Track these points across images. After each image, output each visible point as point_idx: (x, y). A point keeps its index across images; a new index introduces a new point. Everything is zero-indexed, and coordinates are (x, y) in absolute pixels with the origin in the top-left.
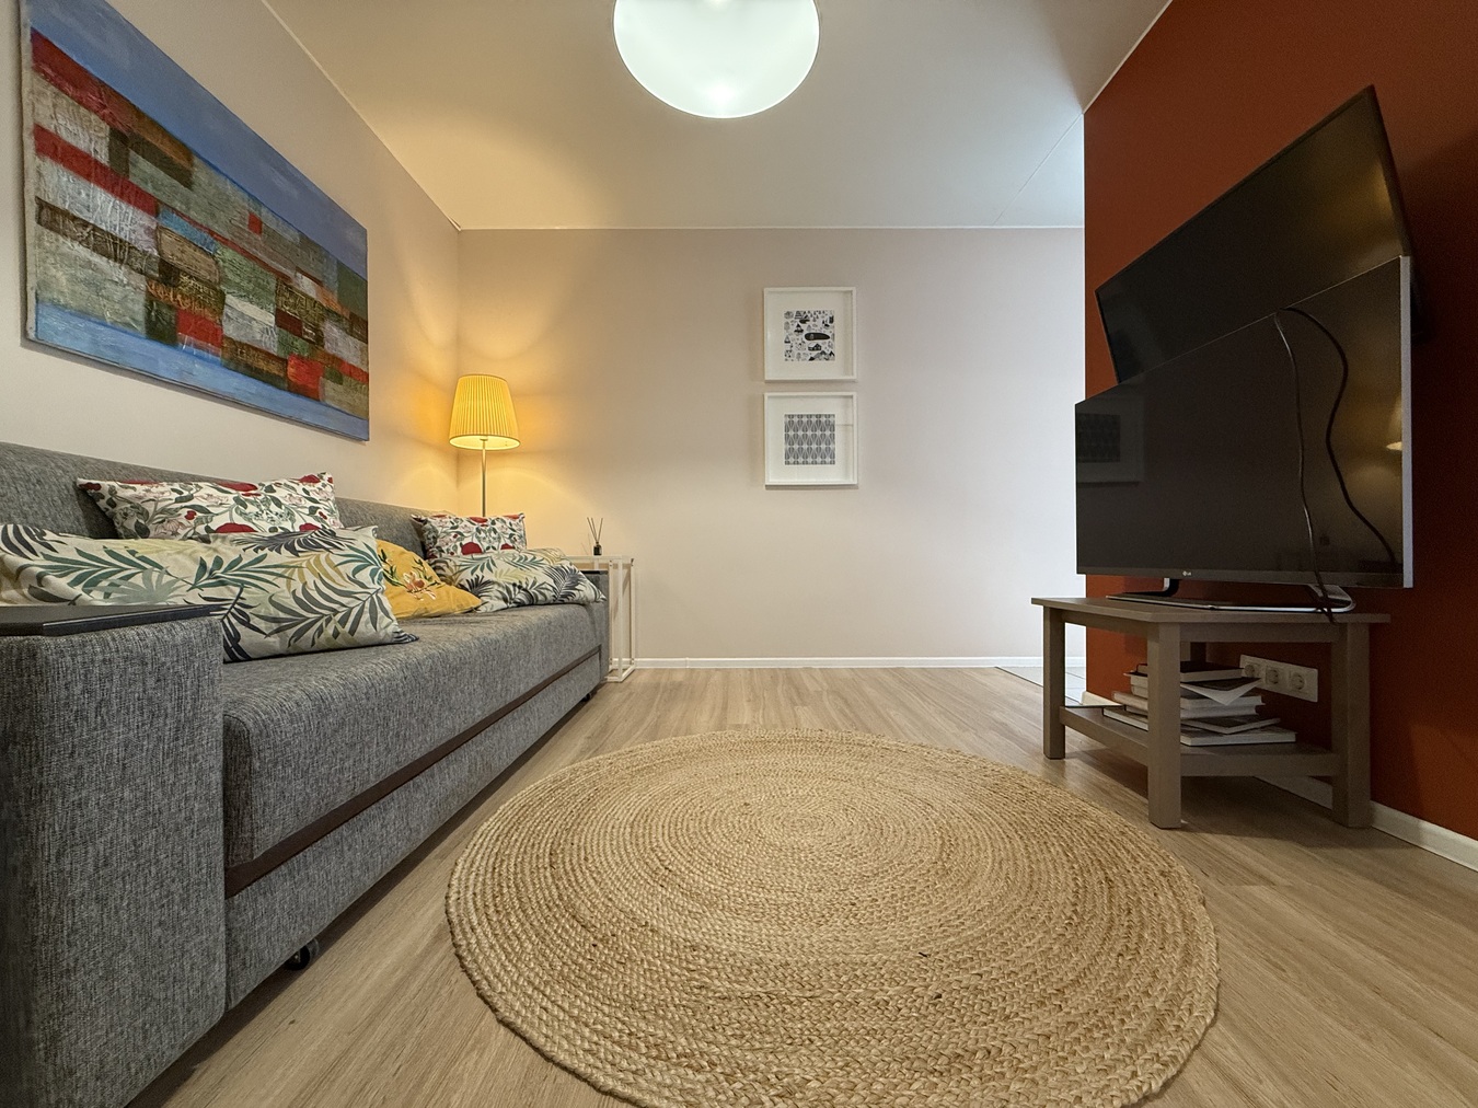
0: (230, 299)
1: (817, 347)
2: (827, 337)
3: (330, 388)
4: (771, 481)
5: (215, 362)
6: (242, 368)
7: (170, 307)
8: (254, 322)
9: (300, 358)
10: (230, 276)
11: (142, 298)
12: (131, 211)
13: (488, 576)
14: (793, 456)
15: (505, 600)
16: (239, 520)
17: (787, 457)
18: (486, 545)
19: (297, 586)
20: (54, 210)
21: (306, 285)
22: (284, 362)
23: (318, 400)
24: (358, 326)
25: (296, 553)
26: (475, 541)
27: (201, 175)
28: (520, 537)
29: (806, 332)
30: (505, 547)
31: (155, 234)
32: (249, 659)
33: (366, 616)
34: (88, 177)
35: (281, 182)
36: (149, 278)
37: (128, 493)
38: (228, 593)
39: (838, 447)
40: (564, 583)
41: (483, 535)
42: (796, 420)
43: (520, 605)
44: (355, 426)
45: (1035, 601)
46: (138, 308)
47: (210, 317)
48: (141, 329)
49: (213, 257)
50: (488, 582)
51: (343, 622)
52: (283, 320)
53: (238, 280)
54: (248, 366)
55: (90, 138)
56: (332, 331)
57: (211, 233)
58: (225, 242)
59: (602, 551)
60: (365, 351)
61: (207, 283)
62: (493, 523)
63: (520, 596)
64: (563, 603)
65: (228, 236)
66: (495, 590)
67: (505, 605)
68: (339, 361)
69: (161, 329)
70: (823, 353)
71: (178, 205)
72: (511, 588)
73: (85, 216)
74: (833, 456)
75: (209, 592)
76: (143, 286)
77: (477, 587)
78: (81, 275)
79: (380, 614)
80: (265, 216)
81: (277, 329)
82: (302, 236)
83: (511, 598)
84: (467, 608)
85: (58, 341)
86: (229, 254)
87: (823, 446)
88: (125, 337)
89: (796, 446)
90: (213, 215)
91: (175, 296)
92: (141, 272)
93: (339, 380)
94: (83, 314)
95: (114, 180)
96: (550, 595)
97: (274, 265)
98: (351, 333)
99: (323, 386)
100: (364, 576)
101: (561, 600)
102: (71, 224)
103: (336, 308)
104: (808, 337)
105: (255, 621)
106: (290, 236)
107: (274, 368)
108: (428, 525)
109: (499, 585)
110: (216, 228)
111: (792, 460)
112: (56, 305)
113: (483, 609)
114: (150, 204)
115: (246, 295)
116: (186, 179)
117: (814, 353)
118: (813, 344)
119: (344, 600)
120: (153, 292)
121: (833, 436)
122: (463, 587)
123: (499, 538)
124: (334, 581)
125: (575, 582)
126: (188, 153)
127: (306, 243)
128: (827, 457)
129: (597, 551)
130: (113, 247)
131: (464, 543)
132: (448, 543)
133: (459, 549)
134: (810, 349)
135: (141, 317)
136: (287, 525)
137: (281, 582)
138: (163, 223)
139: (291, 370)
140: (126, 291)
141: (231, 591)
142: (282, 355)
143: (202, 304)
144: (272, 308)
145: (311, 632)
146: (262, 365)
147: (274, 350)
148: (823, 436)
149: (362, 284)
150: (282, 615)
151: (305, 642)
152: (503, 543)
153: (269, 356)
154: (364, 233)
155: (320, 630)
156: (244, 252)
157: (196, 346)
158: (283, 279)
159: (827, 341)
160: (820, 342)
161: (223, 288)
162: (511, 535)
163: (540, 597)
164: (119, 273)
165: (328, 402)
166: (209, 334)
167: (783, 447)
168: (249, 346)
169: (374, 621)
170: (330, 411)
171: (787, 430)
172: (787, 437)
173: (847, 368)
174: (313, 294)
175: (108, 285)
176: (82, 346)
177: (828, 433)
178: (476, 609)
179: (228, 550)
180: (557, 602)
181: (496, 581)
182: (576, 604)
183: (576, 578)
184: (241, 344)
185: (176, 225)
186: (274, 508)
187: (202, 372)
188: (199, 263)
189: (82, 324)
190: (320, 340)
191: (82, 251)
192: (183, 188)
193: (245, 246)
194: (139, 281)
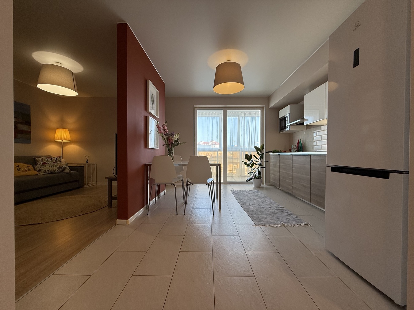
18: (48, 163)
24: (28, 123)
40: (61, 169)
44: (27, 141)
50: (42, 170)
56: (20, 126)
59: (88, 162)
60: (30, 127)
63: (48, 172)
67: (44, 173)
68: (22, 130)
77: (39, 171)
84: (35, 174)
93: (22, 133)
96: (56, 172)
99: (17, 135)
103: (21, 121)
108: (36, 159)
113: (39, 174)
122: (37, 171)
132: (39, 162)
133: (42, 164)
149: (29, 116)
152: (53, 162)
154: (29, 106)
162: (56, 160)
163: (54, 172)
180: (58, 173)
181: (44, 169)
182: (64, 173)
183: (65, 168)
190: (16, 128)
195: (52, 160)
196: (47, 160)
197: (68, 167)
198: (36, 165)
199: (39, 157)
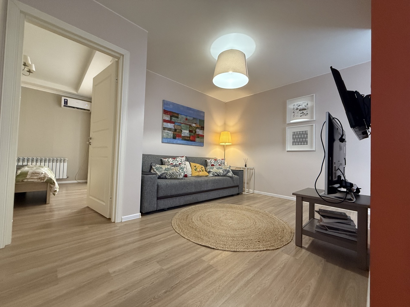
0: (183, 131)
1: (303, 113)
2: (306, 109)
3: (197, 139)
4: (289, 150)
5: (181, 140)
7: (175, 134)
8: (186, 133)
9: (192, 136)
10: (183, 128)
11: (172, 134)
12: (172, 124)
13: (211, 170)
14: (294, 143)
15: (213, 174)
16: (172, 163)
17: (293, 143)
18: (215, 164)
19: (173, 171)
20: (164, 128)
21: (194, 125)
22: (190, 137)
23: (195, 142)
24: (202, 128)
25: (175, 167)
27: (180, 116)
28: (223, 163)
29: (299, 109)
30: (219, 165)
31: (174, 126)
32: (167, 179)
33: (179, 175)
34: (168, 123)
35: (191, 112)
36: (173, 131)
37: (164, 160)
39: (309, 140)
40: (225, 172)
42: (296, 133)
43: (216, 176)
44: (202, 144)
46: (172, 136)
47: (180, 134)
48: (172, 138)
49: (181, 126)
50: (211, 171)
51: (176, 176)
52: (190, 131)
54: (185, 139)
55: (167, 118)
56: (198, 130)
57: (181, 123)
58: (182, 123)
60: (203, 132)
61: (180, 130)
62: (218, 160)
63: (216, 174)
64: (225, 176)
65: (183, 122)
66: (211, 173)
67: (213, 175)
68: (199, 135)
69: (174, 138)
70: (305, 114)
71: (177, 121)
73: (167, 127)
74: (307, 142)
75: (165, 171)
77: (209, 172)
78: (167, 134)
80: (188, 118)
81: (189, 133)
84: (206, 175)
85: (164, 142)
86: (183, 125)
87: (304, 140)
88: (171, 140)
89: (296, 140)
90: (181, 121)
93: (199, 138)
94: (167, 138)
95: (170, 122)
96: (222, 174)
98: (201, 130)
100: (180, 171)
102: (166, 129)
103: (199, 127)
104: (300, 110)
105: (168, 175)
106: (192, 118)
107: (188, 139)
108: (207, 161)
110: (181, 122)
111: (294, 144)
112: (164, 138)
113: (209, 176)
114: (173, 123)
115: (185, 130)
116: (178, 118)
117: (301, 114)
118: (301, 112)
119: (177, 173)
121: (307, 137)
122: (207, 172)
124: (177, 171)
126: (178, 114)
127: (194, 118)
128: (305, 142)
129: (246, 166)
130: (170, 129)
131: (211, 164)
132: (209, 164)
134: (300, 113)
135: (172, 137)
136: (177, 163)
137: (171, 171)
138: (175, 124)
139: (191, 138)
140: (171, 134)
141: (167, 171)
143: (179, 133)
144: (188, 130)
145: (173, 177)
146: (187, 138)
147: (188, 136)
149: (203, 121)
150: (170, 175)
151: (172, 178)
153: (188, 137)
154: (204, 113)
155: (174, 177)
157: (178, 138)
158: (190, 125)
159: (306, 110)
160: (303, 111)
162: (221, 163)
163: (220, 175)
164: (170, 132)
165: (197, 141)
166: (180, 136)
167: (292, 140)
169: (179, 176)
170: (197, 143)
171: (293, 136)
172: (293, 138)
173: (312, 117)
174: (195, 126)
175: (169, 134)
176: (166, 142)
177: (305, 136)
179: (169, 167)
180: (223, 176)
181: (213, 171)
182: (228, 176)
183: (228, 172)
184: (184, 136)
185: (177, 124)
186: (176, 161)
187: (179, 142)
188: (179, 128)
189: (166, 139)
190: (196, 132)
191: (167, 131)
192: (177, 119)
193: (185, 123)
194: (172, 132)
195: (218, 162)
196: (215, 162)
197: (231, 171)
198: (207, 166)
199: (209, 159)
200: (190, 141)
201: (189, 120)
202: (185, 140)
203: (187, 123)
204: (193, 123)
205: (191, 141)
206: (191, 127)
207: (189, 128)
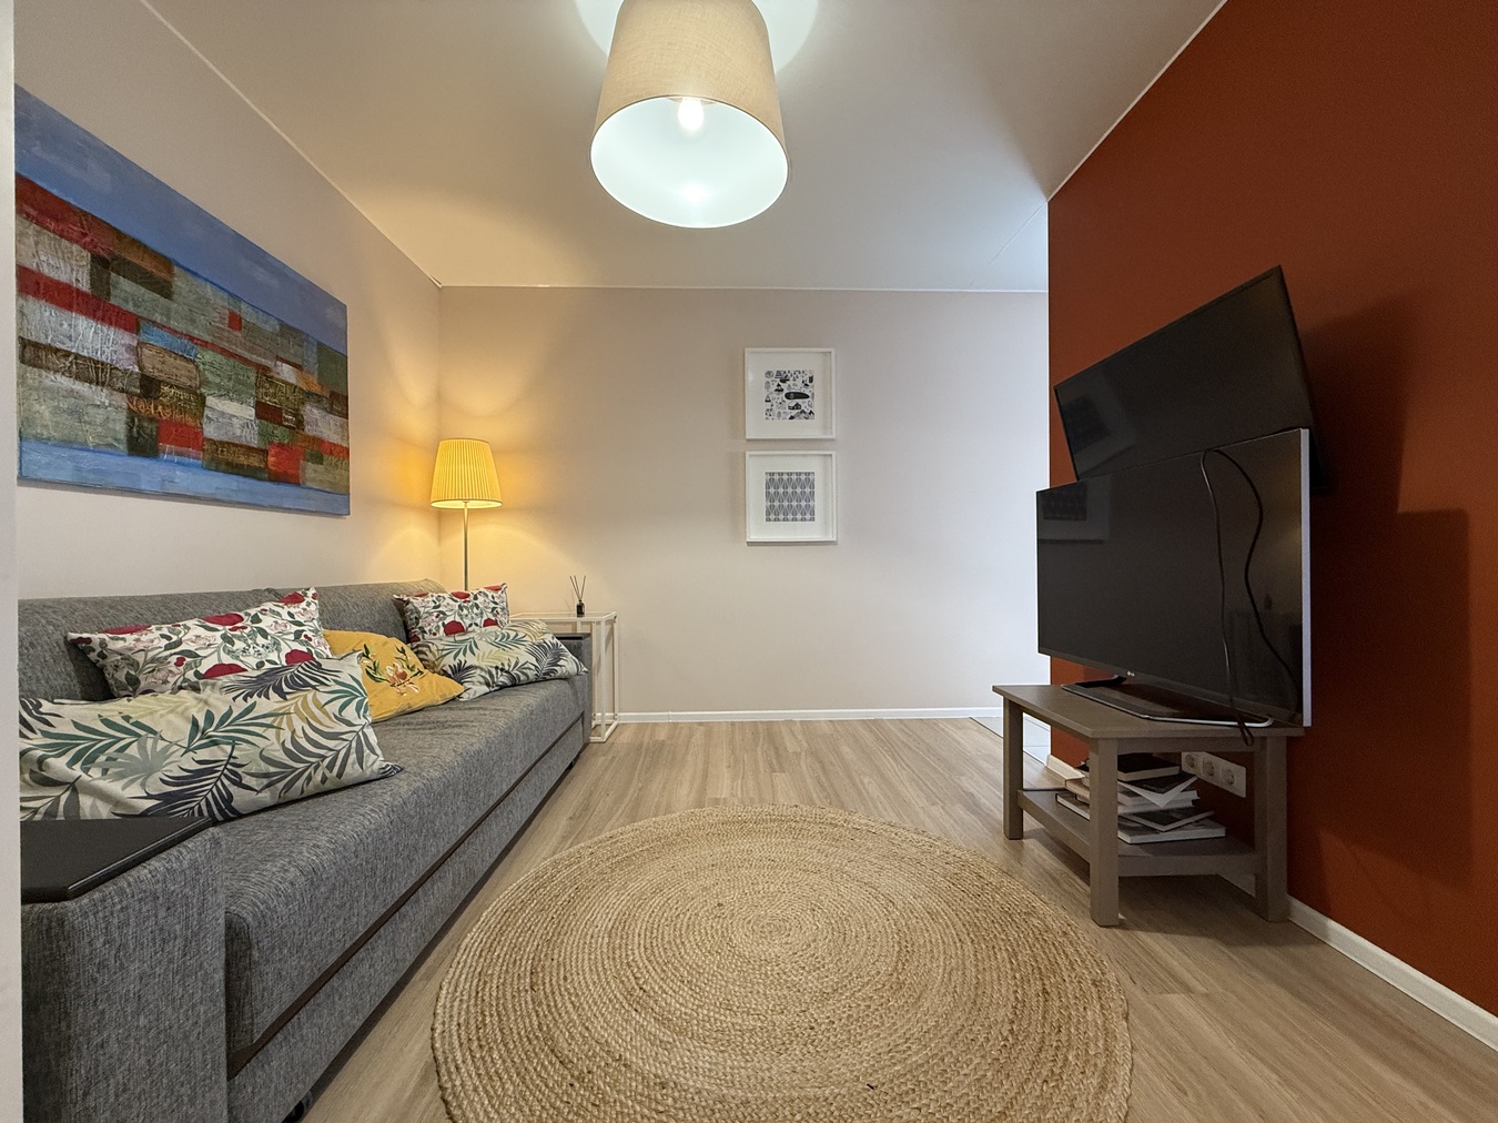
0: (210, 401)
1: (797, 406)
2: (808, 397)
3: (311, 471)
4: (753, 537)
5: (196, 466)
6: (223, 467)
7: (151, 420)
8: (234, 419)
9: (281, 445)
10: (211, 377)
11: (123, 416)
12: (112, 333)
13: (470, 660)
14: (773, 514)
15: (488, 685)
16: (227, 660)
17: (768, 513)
19: (286, 735)
20: (37, 346)
21: (286, 373)
22: (264, 452)
23: (298, 484)
24: (337, 402)
25: (283, 695)
26: (458, 619)
27: (180, 283)
28: (503, 609)
29: (786, 391)
30: (488, 623)
31: (136, 351)
32: (241, 816)
33: (353, 757)
34: (69, 307)
35: (260, 275)
36: (130, 395)
37: (119, 645)
38: (220, 753)
39: (818, 503)
40: (546, 660)
41: (465, 612)
42: (776, 477)
43: (503, 687)
44: (336, 500)
45: (995, 689)
46: (120, 428)
47: (189, 420)
48: (123, 447)
49: (194, 362)
50: (471, 667)
51: (330, 767)
52: (263, 411)
53: (218, 380)
54: (228, 464)
55: (71, 268)
56: (312, 412)
57: (191, 338)
58: (205, 344)
59: (585, 610)
60: (345, 428)
61: (190, 390)
62: (476, 598)
63: (503, 679)
64: (546, 680)
65: (208, 339)
66: (477, 675)
67: (487, 690)
68: (319, 441)
69: (141, 444)
70: (803, 412)
71: (158, 318)
72: (494, 672)
73: (67, 346)
74: (813, 513)
75: (204, 754)
76: (125, 405)
77: (459, 673)
78: (63, 405)
79: (367, 751)
80: (245, 311)
81: (257, 421)
82: (282, 324)
83: (493, 682)
84: (450, 697)
85: (41, 474)
86: (208, 356)
87: (803, 503)
88: (105, 458)
89: (777, 504)
90: (193, 321)
91: (156, 408)
92: (122, 391)
93: (319, 459)
94: (67, 443)
95: (96, 306)
97: (254, 358)
98: (331, 411)
99: (304, 469)
100: (350, 712)
101: (544, 678)
102: (52, 357)
103: (316, 389)
104: (788, 396)
105: (247, 780)
106: (271, 326)
107: (255, 461)
108: (409, 606)
109: (482, 669)
110: (196, 333)
111: (772, 517)
112: (39, 439)
113: (465, 697)
114: (128, 322)
115: (225, 394)
116: (165, 290)
117: (794, 412)
118: (793, 403)
119: (331, 744)
120: (135, 409)
121: (812, 494)
122: (445, 673)
123: (482, 613)
124: (321, 724)
125: (558, 656)
126: (167, 263)
127: (287, 330)
128: (807, 513)
129: (580, 610)
130: (93, 371)
131: (446, 622)
132: (431, 623)
133: (442, 629)
134: (790, 408)
135: (122, 436)
136: (273, 656)
137: (271, 733)
138: (143, 337)
139: (271, 459)
140: (107, 410)
141: (222, 750)
142: (263, 447)
143: (183, 411)
144: (252, 401)
145: (299, 783)
146: (243, 460)
147: (255, 443)
148: (803, 493)
149: (341, 360)
150: (272, 769)
151: (294, 793)
152: (485, 618)
153: (250, 449)
154: (343, 308)
155: (309, 778)
156: (223, 351)
157: (178, 454)
158: (263, 371)
159: (807, 400)
160: (799, 401)
161: (203, 391)
162: (494, 609)
163: (523, 678)
164: (101, 396)
165: (309, 484)
166: (189, 439)
167: (764, 504)
168: (228, 443)
169: (360, 760)
170: (312, 493)
171: (768, 487)
172: (768, 494)
173: (826, 427)
174: (292, 380)
175: (91, 410)
176: (65, 475)
177: (808, 490)
178: (459, 696)
179: (219, 701)
180: (539, 680)
181: (479, 664)
182: (563, 679)
183: (555, 652)
184: (222, 443)
185: (156, 338)
186: (260, 640)
187: (183, 478)
188: (180, 371)
189: (66, 453)
190: (300, 423)
191: (65, 382)
192: (163, 300)
193: (225, 345)
194: (121, 400)
195: (476, 606)
197: (564, 647)
198: (420, 637)
199: (419, 592)
200: (270, 480)
201: (253, 330)
202: (235, 469)
203: (240, 351)
204: (278, 358)
205: (277, 478)
206: (271, 380)
207: (258, 386)
